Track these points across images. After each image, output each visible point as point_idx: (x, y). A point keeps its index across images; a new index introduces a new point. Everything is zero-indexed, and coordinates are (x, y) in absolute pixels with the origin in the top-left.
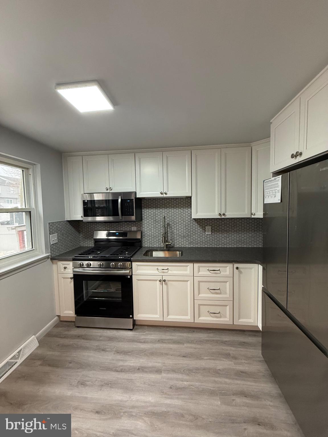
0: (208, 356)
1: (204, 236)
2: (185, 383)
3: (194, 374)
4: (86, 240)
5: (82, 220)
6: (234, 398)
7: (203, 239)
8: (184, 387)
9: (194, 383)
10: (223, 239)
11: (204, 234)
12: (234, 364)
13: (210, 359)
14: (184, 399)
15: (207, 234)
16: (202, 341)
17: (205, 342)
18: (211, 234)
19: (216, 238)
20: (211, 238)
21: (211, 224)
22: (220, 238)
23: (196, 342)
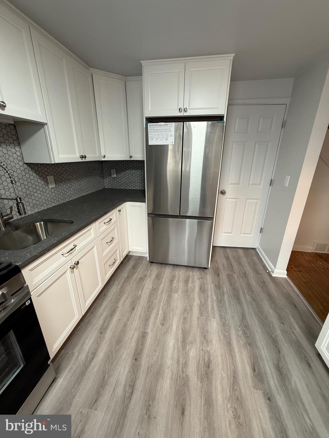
0: (138, 291)
1: (48, 192)
2: (160, 312)
3: (153, 305)
6: (174, 286)
7: (48, 196)
8: (164, 314)
9: (161, 306)
10: (68, 190)
11: (47, 187)
12: (150, 278)
13: (142, 290)
14: (173, 316)
15: (51, 188)
16: (120, 290)
17: (123, 289)
18: (55, 186)
19: (61, 191)
20: (56, 192)
21: (52, 173)
22: (65, 189)
23: (120, 296)
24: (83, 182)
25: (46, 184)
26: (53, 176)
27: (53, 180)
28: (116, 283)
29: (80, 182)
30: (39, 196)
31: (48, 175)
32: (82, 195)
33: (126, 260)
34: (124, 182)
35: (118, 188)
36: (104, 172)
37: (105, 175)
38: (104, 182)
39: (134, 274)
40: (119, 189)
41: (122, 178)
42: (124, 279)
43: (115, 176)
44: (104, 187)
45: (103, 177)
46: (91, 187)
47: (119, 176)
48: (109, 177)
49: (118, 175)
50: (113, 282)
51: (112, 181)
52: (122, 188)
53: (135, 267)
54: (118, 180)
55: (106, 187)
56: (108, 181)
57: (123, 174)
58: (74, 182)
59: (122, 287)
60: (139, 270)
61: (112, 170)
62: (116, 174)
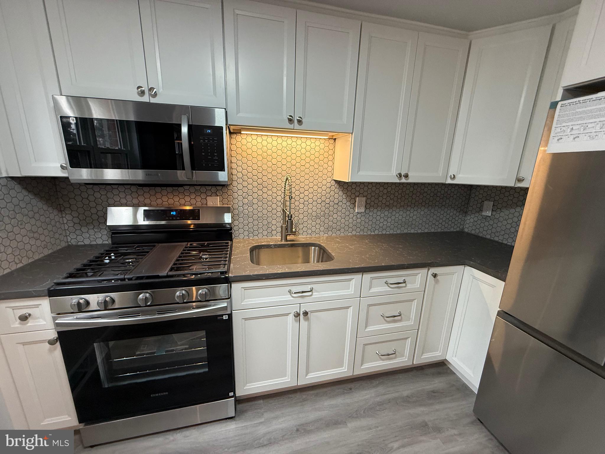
0: (397, 438)
1: (351, 215)
4: (84, 229)
5: (67, 178)
7: (351, 220)
10: (382, 220)
11: (352, 211)
15: (358, 212)
16: (373, 406)
17: (378, 408)
18: (364, 211)
19: (371, 218)
20: (363, 218)
21: (365, 194)
22: (378, 218)
23: (364, 412)
24: (415, 213)
25: (352, 206)
26: (364, 199)
27: (364, 203)
28: (381, 389)
29: (408, 213)
30: (339, 218)
31: (358, 196)
32: (405, 231)
33: (433, 370)
34: (504, 228)
35: (488, 237)
36: (471, 204)
37: (470, 208)
38: (464, 220)
39: (421, 405)
40: (490, 240)
41: (501, 219)
42: (396, 395)
43: (489, 213)
44: (463, 229)
45: (466, 213)
46: (430, 224)
47: (497, 216)
48: (477, 215)
49: (494, 213)
50: (377, 383)
51: (479, 222)
52: (496, 239)
53: (435, 396)
54: (491, 222)
55: (466, 230)
56: (472, 220)
57: (507, 212)
58: (398, 210)
59: (381, 404)
60: (437, 407)
61: (485, 202)
62: (492, 210)
